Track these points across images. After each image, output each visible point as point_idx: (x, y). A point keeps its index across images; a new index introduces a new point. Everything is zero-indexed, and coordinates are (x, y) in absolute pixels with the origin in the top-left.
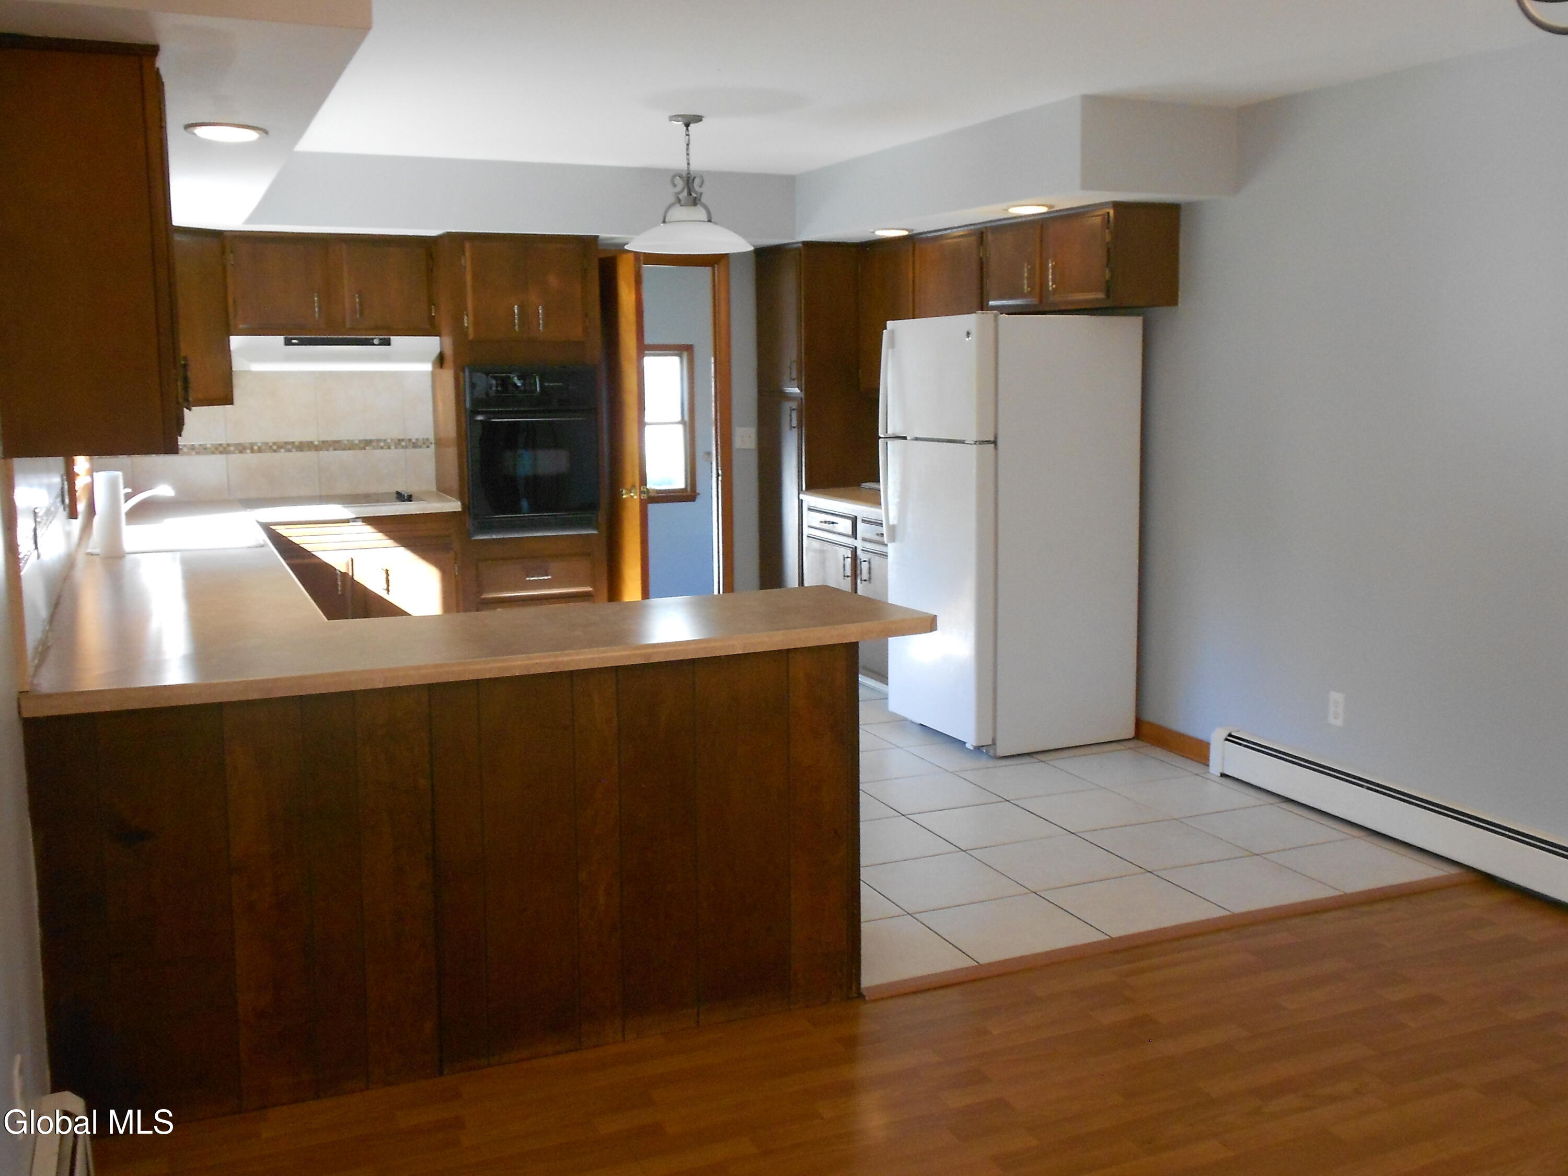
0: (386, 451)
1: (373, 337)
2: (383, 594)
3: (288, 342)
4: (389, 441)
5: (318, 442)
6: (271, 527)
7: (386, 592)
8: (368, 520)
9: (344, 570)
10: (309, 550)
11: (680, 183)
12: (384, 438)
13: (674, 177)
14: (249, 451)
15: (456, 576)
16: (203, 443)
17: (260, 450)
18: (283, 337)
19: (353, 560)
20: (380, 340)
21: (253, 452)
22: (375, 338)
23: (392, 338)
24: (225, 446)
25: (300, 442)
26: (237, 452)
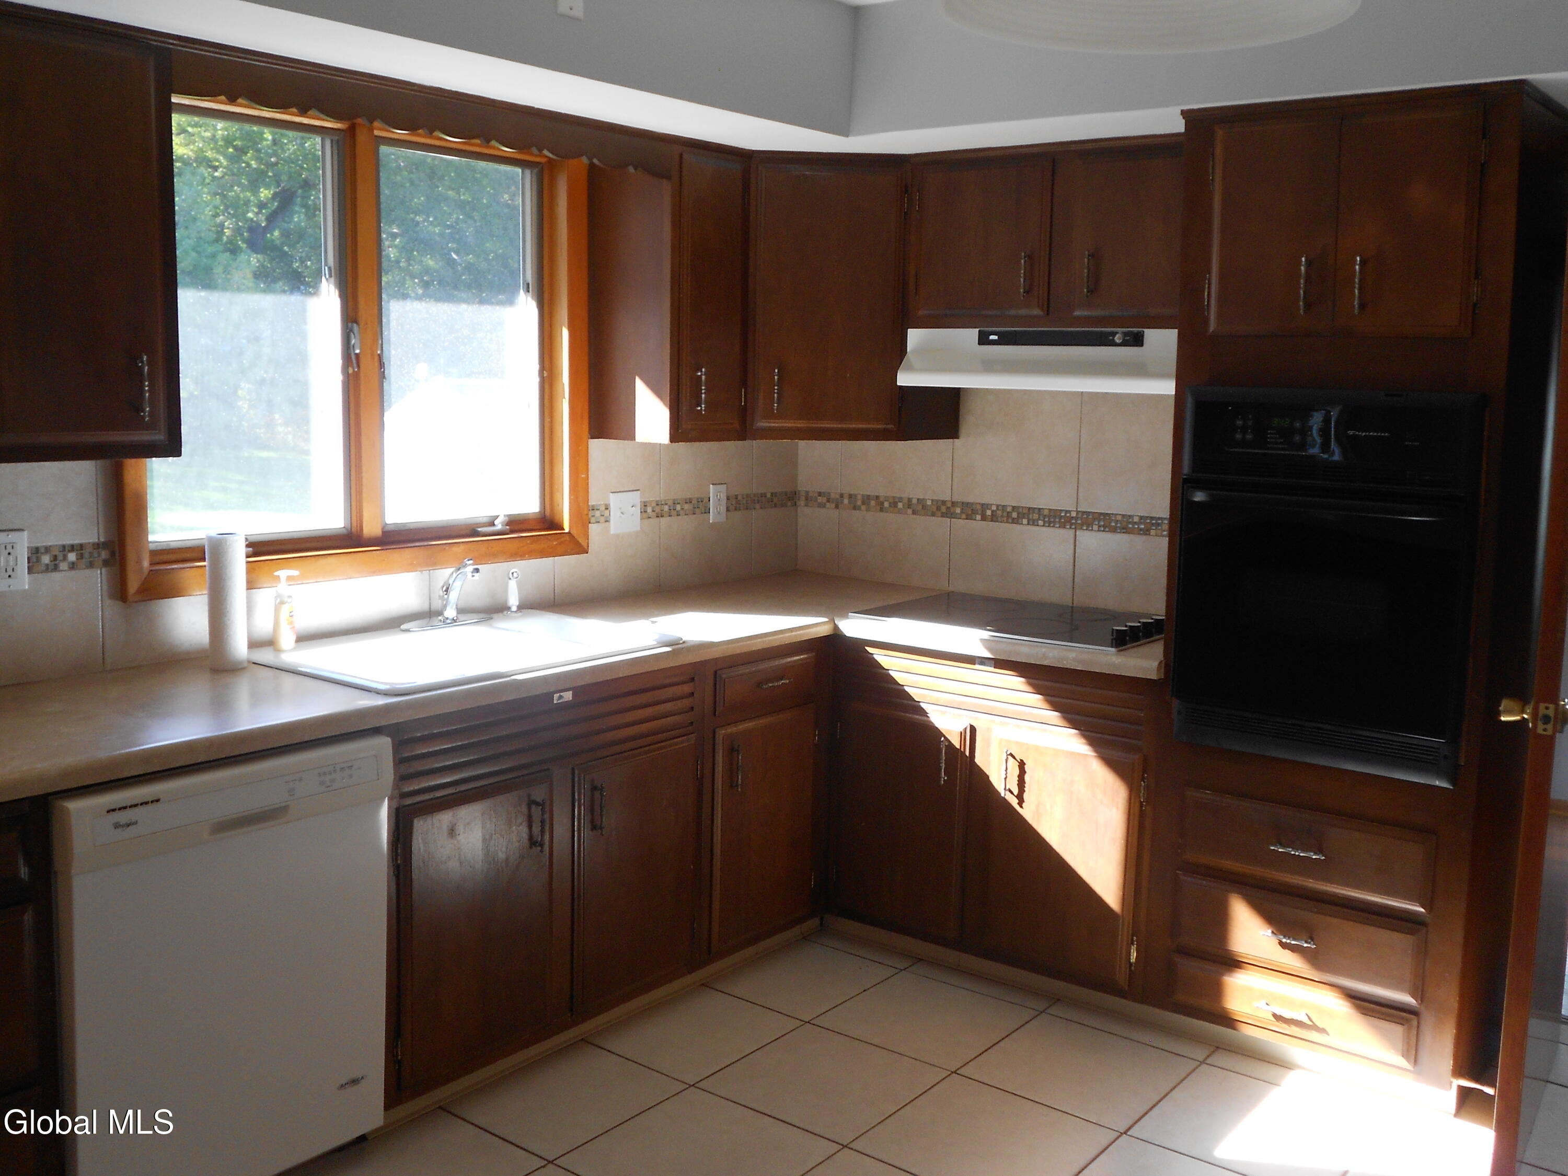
1: (1115, 330)
3: (984, 340)
5: (1077, 512)
7: (1017, 800)
8: (1007, 667)
9: (956, 744)
14: (978, 517)
15: (1141, 803)
16: (922, 497)
17: (994, 518)
18: (978, 330)
19: (973, 730)
20: (1125, 334)
21: (984, 518)
22: (1117, 333)
23: (1148, 332)
24: (949, 505)
25: (1050, 510)
26: (964, 516)
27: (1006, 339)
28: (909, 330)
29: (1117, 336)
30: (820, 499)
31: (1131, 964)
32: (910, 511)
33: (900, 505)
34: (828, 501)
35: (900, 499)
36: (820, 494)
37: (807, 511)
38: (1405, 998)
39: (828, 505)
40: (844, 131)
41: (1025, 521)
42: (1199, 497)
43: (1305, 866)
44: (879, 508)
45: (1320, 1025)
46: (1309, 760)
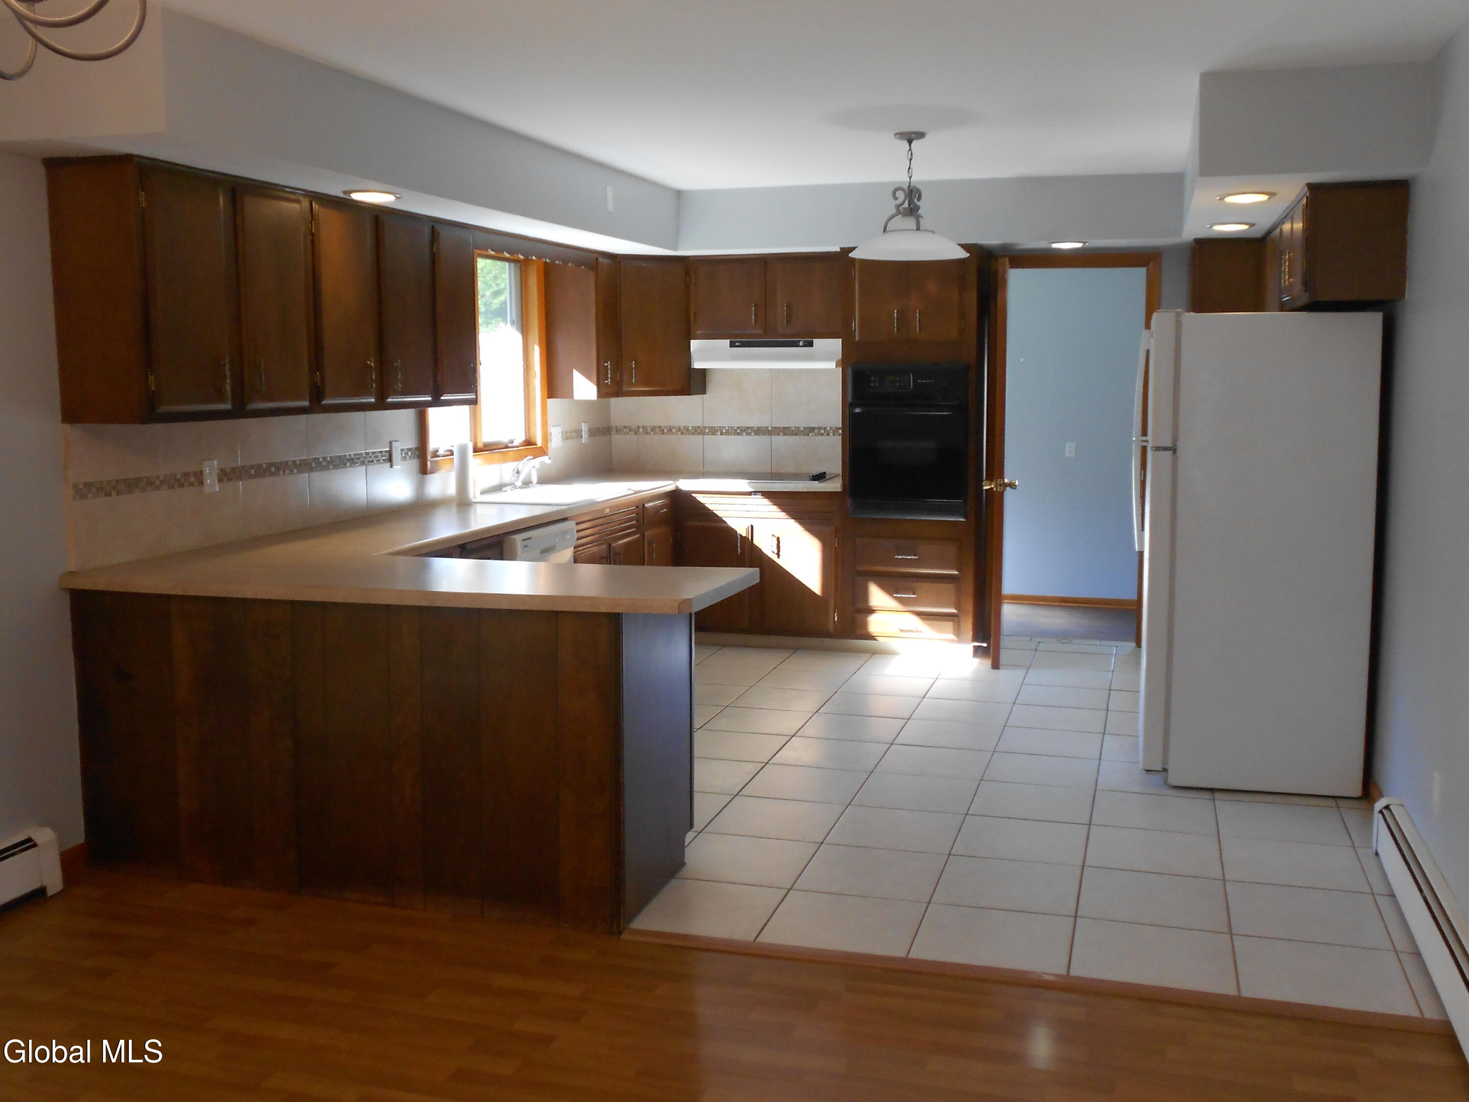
0: (825, 438)
1: (799, 339)
2: (774, 557)
3: (732, 345)
4: (828, 429)
5: (772, 427)
6: (693, 495)
7: (777, 556)
8: (767, 495)
9: (744, 535)
10: (720, 516)
11: (901, 195)
12: (824, 426)
13: (896, 190)
14: (719, 433)
15: (836, 548)
16: (686, 425)
17: (727, 433)
18: (729, 340)
19: (752, 527)
20: (804, 342)
21: (722, 434)
22: (800, 341)
23: (815, 340)
24: (702, 428)
25: (758, 427)
26: (710, 433)
27: (744, 345)
28: (692, 341)
29: (801, 342)
30: (625, 430)
31: (835, 622)
32: (680, 433)
33: (674, 430)
34: (630, 431)
35: (674, 427)
36: (625, 427)
37: (617, 436)
38: (953, 611)
39: (630, 433)
40: (675, 249)
41: (744, 434)
42: (857, 410)
43: (909, 563)
44: (661, 433)
45: (919, 630)
46: (909, 517)
